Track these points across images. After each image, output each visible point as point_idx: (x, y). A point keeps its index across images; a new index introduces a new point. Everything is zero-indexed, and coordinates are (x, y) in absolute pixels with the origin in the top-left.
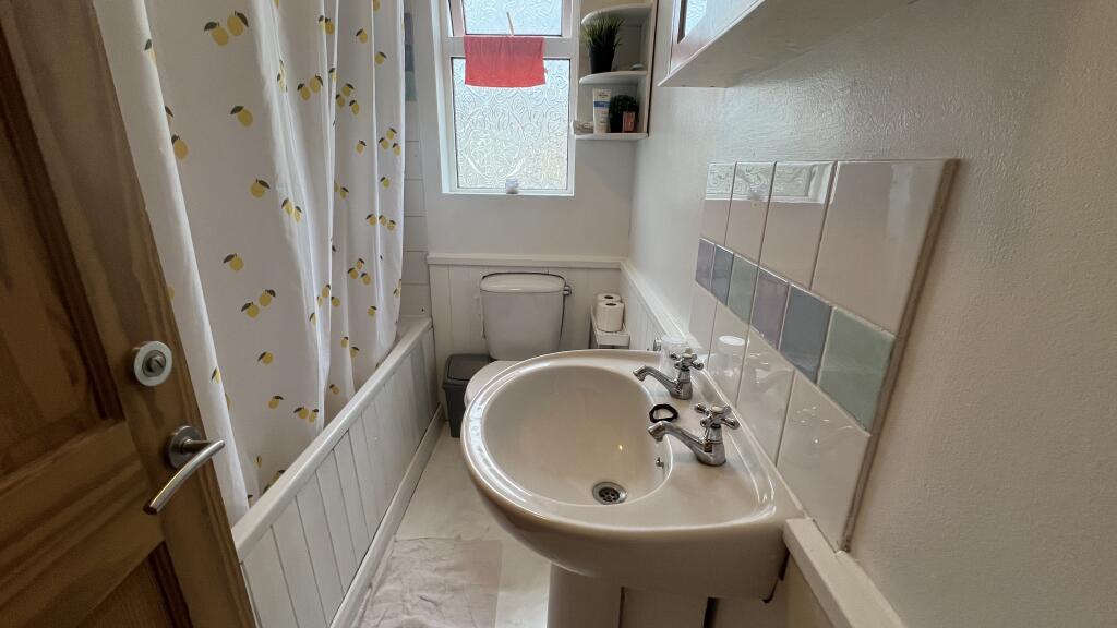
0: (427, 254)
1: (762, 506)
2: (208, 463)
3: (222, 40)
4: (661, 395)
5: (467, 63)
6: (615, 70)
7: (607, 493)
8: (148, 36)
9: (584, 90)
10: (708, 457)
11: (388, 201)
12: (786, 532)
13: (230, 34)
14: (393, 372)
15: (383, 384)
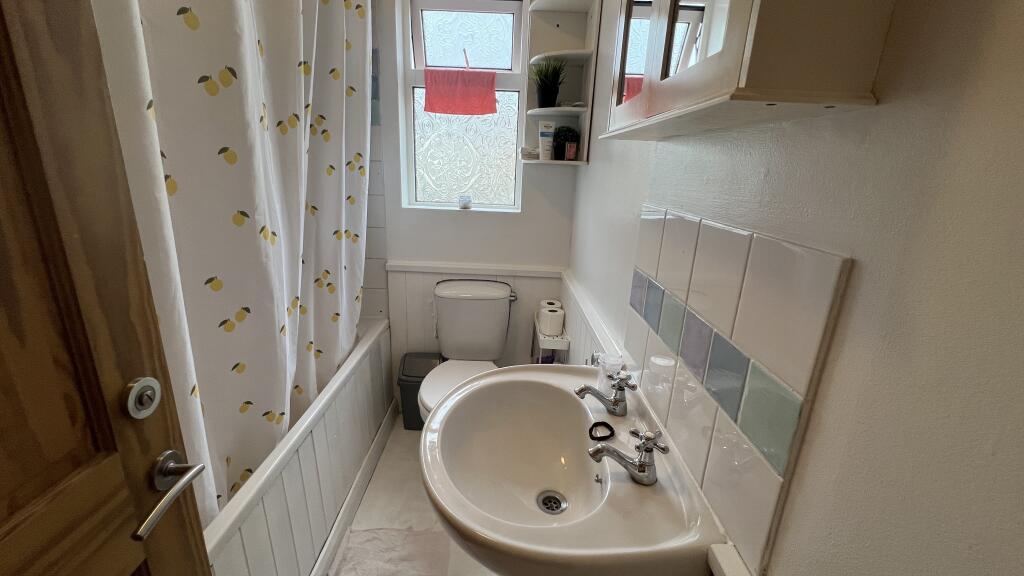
0: (386, 262)
1: (688, 530)
2: (189, 488)
3: (213, 92)
4: (598, 411)
5: (427, 92)
6: (559, 106)
7: (550, 502)
8: (150, 96)
9: (532, 121)
10: (641, 477)
11: (353, 217)
12: (710, 556)
13: (221, 86)
14: (353, 372)
15: (344, 384)
